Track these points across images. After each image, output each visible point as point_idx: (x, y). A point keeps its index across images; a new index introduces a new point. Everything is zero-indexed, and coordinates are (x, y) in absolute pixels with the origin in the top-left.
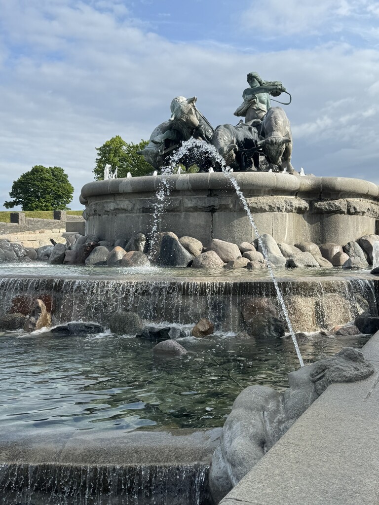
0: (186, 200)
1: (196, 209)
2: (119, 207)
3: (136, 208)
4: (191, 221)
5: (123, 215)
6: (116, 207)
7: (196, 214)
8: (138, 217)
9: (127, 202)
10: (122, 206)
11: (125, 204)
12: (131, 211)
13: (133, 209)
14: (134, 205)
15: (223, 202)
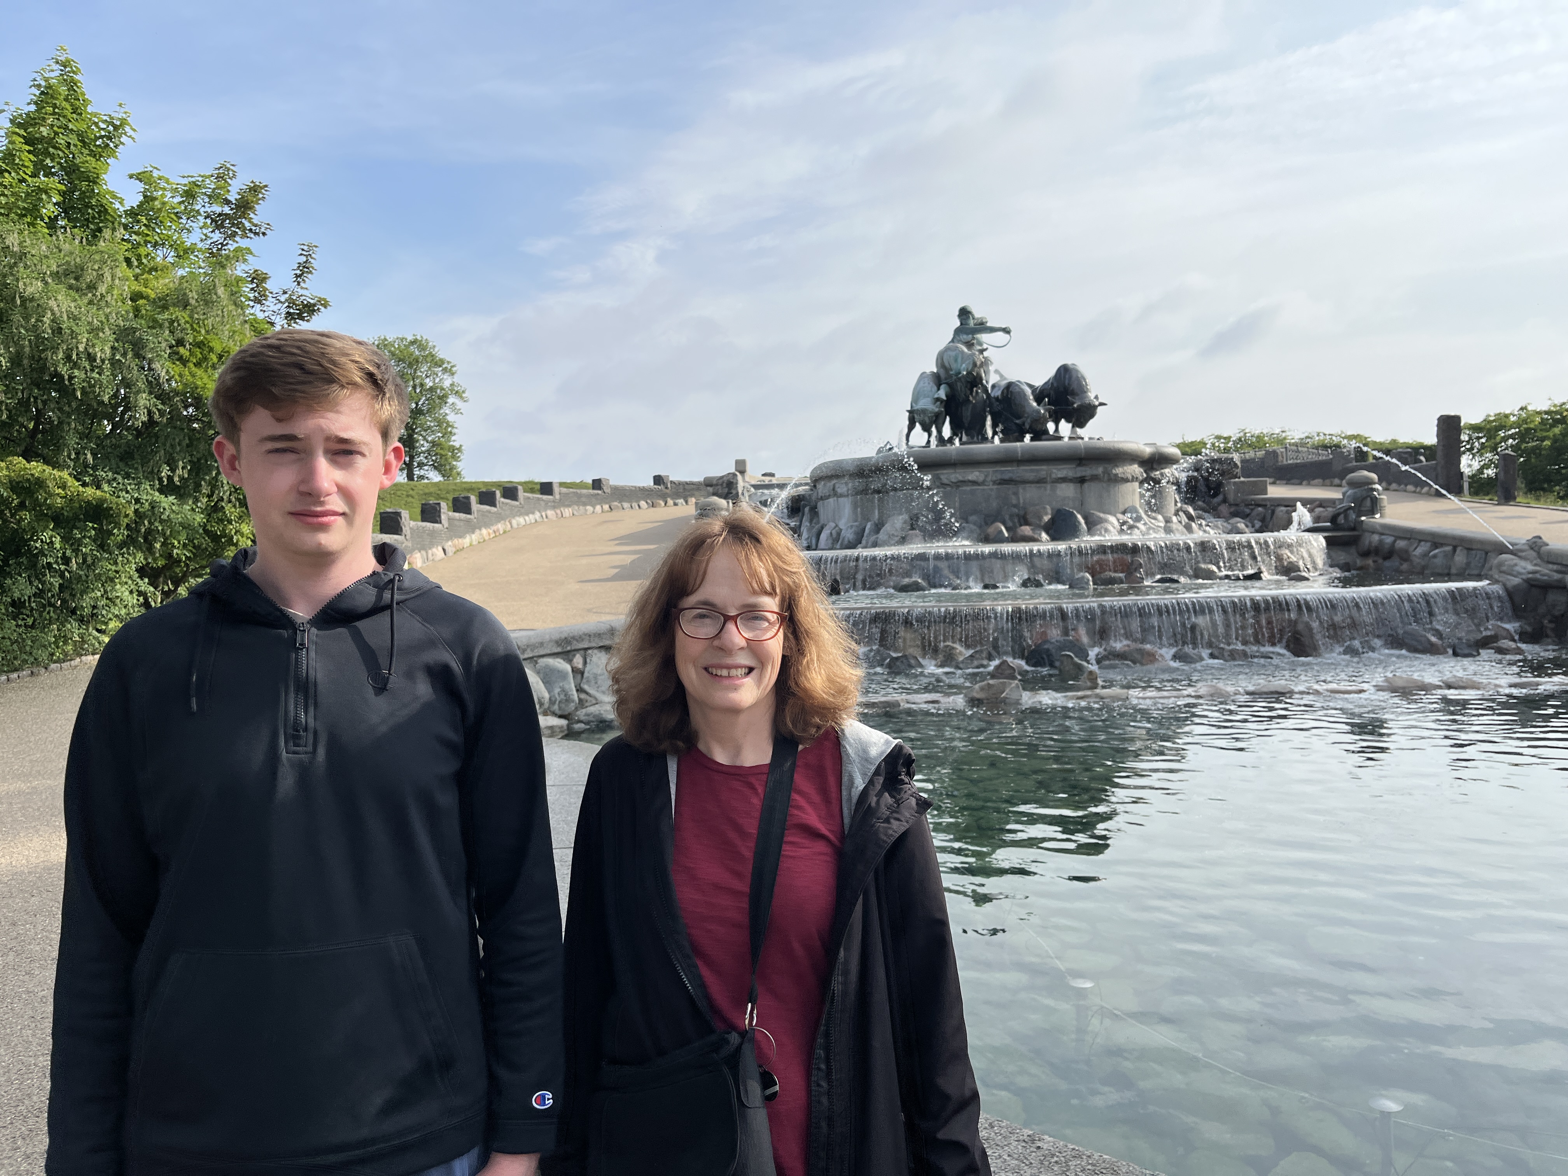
0: (1054, 471)
1: (1064, 480)
2: (966, 478)
3: (989, 479)
4: (1059, 492)
5: (968, 488)
6: (961, 478)
7: (1064, 485)
8: (991, 490)
9: (977, 473)
10: (970, 478)
11: (974, 475)
12: (983, 483)
13: (984, 481)
14: (986, 476)
15: (1095, 472)
